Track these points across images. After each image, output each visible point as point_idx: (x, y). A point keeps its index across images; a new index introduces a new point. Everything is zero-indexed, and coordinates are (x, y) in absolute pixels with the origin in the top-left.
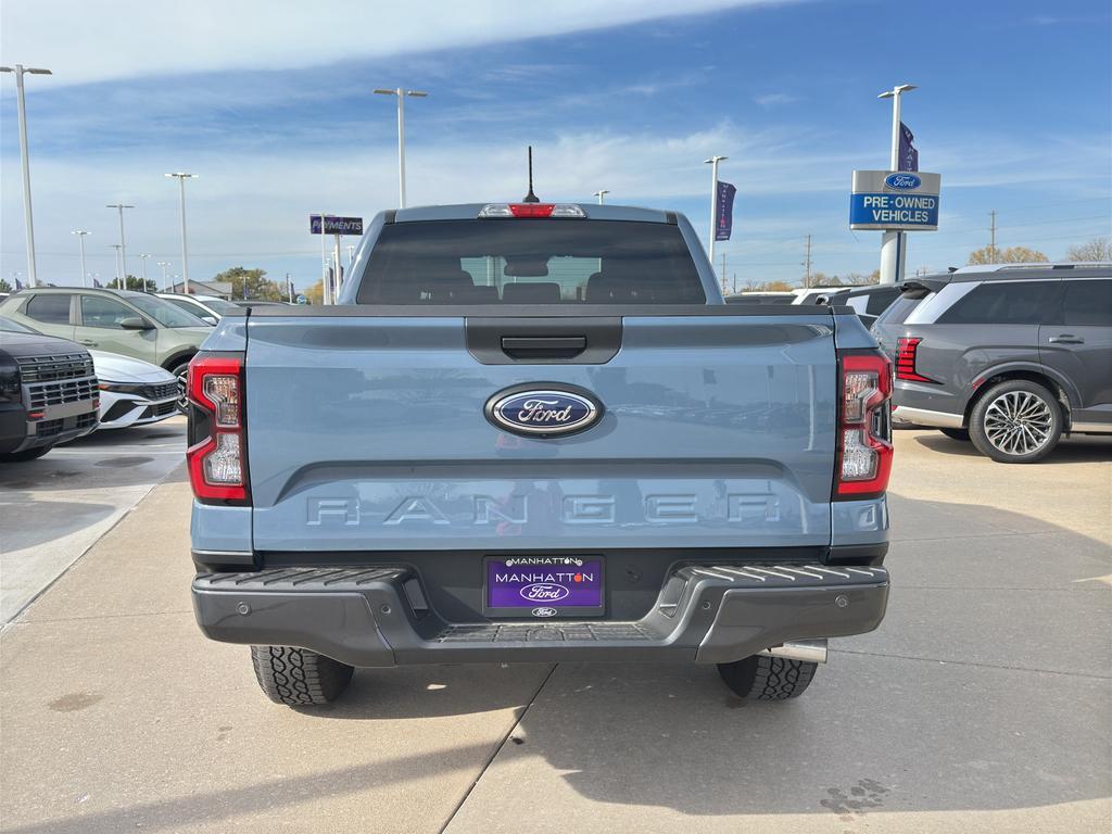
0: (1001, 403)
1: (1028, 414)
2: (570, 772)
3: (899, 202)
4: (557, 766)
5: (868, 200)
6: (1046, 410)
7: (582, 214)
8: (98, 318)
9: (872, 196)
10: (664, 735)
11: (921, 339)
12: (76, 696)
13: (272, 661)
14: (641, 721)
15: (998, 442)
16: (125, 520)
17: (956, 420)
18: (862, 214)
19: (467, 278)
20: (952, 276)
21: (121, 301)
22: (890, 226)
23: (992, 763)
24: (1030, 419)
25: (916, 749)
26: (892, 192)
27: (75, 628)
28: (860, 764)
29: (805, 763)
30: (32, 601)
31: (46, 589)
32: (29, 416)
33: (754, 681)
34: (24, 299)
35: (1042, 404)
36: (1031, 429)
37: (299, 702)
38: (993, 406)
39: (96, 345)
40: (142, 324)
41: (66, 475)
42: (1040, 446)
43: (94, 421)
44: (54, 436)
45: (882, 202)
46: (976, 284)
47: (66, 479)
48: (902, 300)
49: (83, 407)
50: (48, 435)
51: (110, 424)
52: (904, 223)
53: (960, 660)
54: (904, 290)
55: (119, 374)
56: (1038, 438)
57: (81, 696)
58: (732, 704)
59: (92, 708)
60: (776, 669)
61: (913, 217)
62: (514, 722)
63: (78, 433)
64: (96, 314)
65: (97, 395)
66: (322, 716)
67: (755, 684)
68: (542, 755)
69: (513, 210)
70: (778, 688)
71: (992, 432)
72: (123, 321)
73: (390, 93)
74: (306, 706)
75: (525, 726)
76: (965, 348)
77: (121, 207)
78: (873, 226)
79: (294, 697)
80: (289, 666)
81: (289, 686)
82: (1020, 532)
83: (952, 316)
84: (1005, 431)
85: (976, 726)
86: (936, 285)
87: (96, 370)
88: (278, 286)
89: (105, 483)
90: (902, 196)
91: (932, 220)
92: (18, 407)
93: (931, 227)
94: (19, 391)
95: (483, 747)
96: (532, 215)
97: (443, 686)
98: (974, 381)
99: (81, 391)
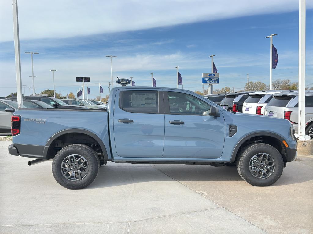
3: (211, 79)
9: (206, 78)
18: (204, 81)
52: (212, 83)
78: (207, 84)
91: (218, 82)
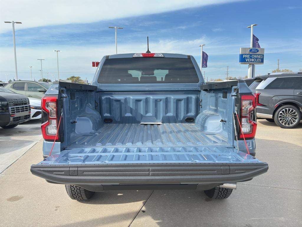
0: (283, 112)
1: (291, 114)
2: (158, 221)
3: (253, 56)
4: (155, 219)
5: (244, 56)
6: (296, 113)
7: (163, 56)
8: (32, 89)
9: (245, 55)
10: (187, 210)
11: (261, 93)
12: (16, 197)
13: (71, 187)
14: (180, 205)
15: (282, 122)
16: (36, 145)
17: (270, 116)
18: (243, 60)
19: (131, 75)
20: (269, 76)
21: (39, 84)
22: (250, 63)
23: (286, 219)
24: (292, 116)
25: (263, 214)
26: (251, 53)
27: (18, 176)
28: (246, 219)
29: (229, 219)
30: (7, 168)
31: (11, 165)
32: (11, 116)
33: (214, 194)
34: (12, 84)
35: (295, 112)
36: (292, 119)
37: (79, 199)
38: (281, 112)
39: (32, 96)
40: (44, 90)
41: (21, 132)
42: (294, 123)
43: (30, 117)
44: (17, 122)
45: (248, 56)
46: (276, 78)
47: (21, 133)
48: (255, 83)
49: (26, 113)
50: (16, 121)
51: (35, 118)
52: (255, 62)
53: (275, 187)
54: (255, 80)
55: (37, 104)
56: (294, 121)
57: (17, 197)
58: (207, 200)
59: (20, 200)
60: (221, 190)
61: (257, 60)
62: (143, 205)
63: (25, 120)
64: (32, 88)
65: (30, 110)
66: (86, 203)
67: (214, 195)
68: (151, 216)
69: (143, 55)
70: (221, 196)
71: (281, 120)
72: (39, 90)
73: (113, 28)
74: (81, 200)
75: (146, 207)
76: (273, 96)
77: (41, 60)
78: (246, 63)
79: (78, 198)
80: (76, 189)
81: (76, 195)
82: (290, 148)
83: (269, 87)
84: (284, 119)
85: (281, 207)
86: (264, 78)
87: (30, 103)
88: (84, 81)
89: (32, 134)
90: (254, 55)
91: (262, 61)
92: (8, 113)
93: (262, 63)
94: (8, 109)
95: (133, 213)
96: (148, 56)
97: (122, 194)
98: (276, 105)
99: (25, 109)
